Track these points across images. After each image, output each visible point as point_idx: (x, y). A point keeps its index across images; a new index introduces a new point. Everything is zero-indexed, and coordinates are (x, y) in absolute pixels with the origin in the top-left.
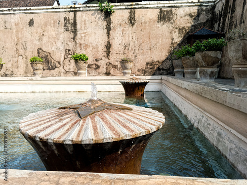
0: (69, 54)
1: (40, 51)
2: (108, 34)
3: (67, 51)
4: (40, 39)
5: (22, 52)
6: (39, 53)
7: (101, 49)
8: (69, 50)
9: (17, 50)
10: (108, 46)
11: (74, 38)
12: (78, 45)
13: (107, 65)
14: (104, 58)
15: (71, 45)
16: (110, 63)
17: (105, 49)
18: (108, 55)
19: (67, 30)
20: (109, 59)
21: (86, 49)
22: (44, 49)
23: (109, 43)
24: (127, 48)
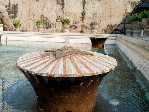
0: (59, 19)
1: (42, 17)
2: (84, 6)
3: (58, 17)
4: (42, 9)
5: (32, 17)
6: (41, 18)
7: (79, 15)
8: (59, 17)
9: (29, 16)
10: (83, 14)
11: (62, 9)
12: (65, 13)
13: (82, 26)
14: (80, 22)
15: (60, 14)
16: (84, 25)
17: (81, 16)
18: (83, 20)
19: (58, 4)
20: (83, 22)
21: (69, 16)
22: (45, 15)
23: (84, 12)
24: (95, 15)
